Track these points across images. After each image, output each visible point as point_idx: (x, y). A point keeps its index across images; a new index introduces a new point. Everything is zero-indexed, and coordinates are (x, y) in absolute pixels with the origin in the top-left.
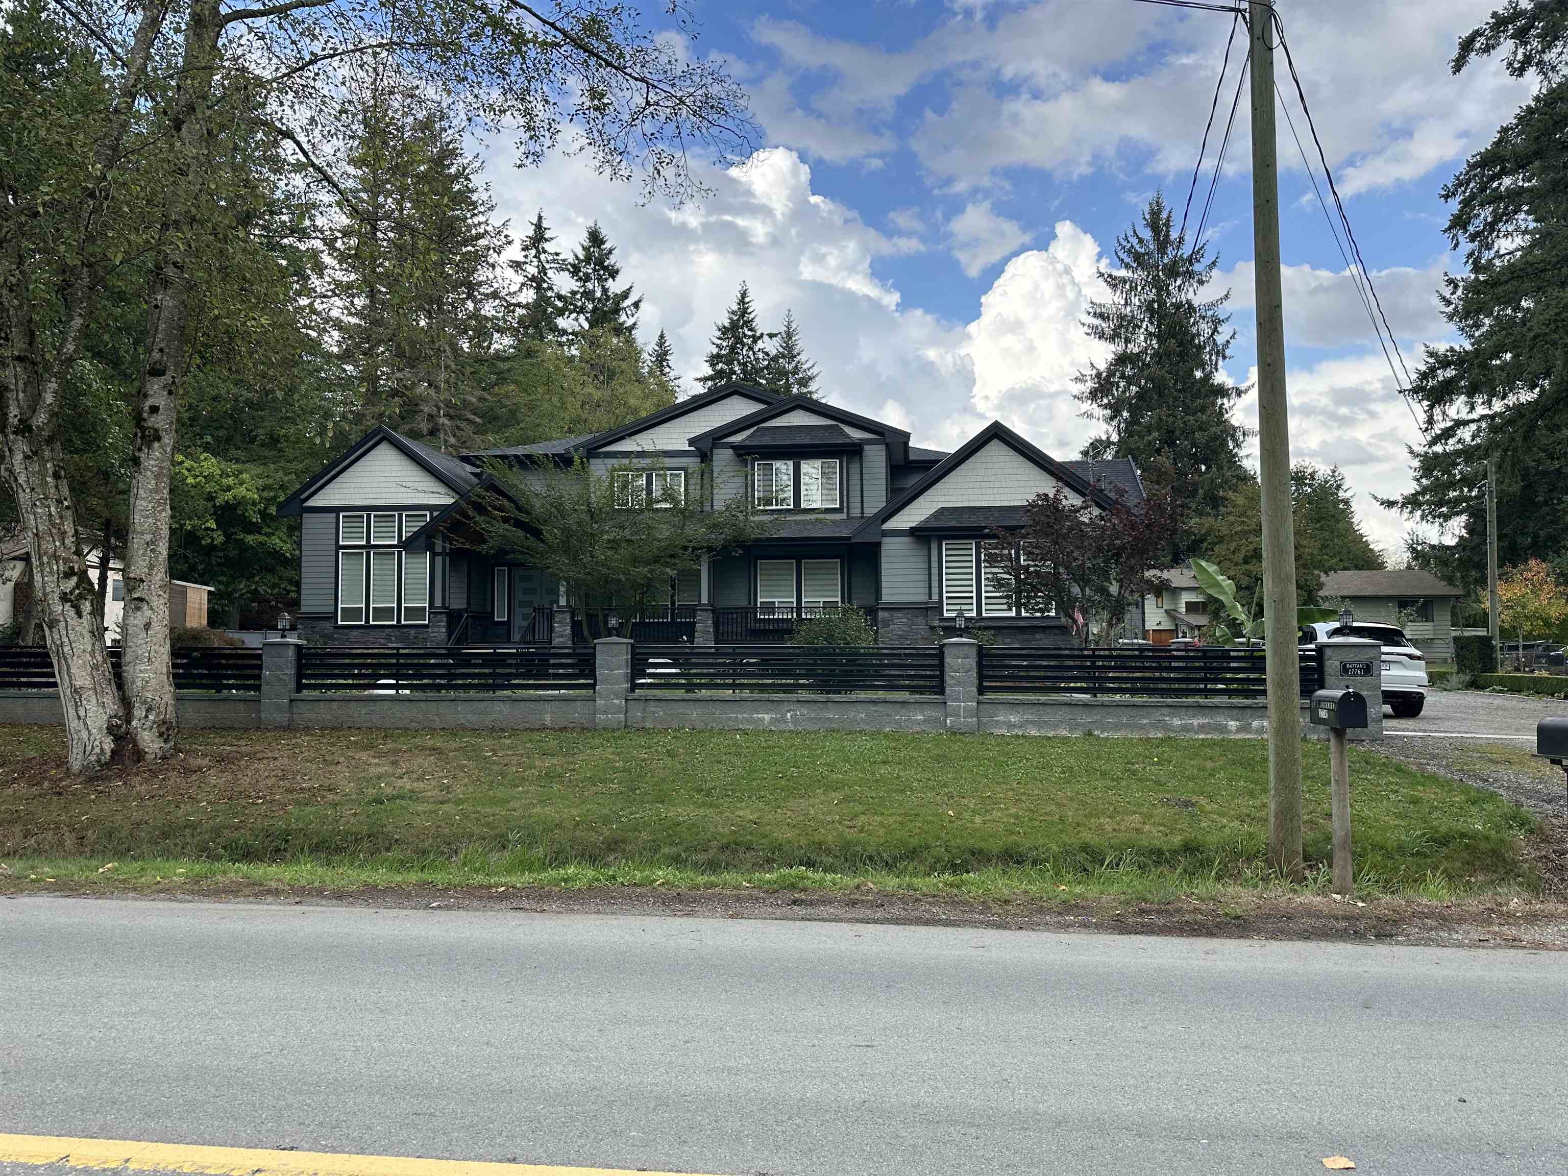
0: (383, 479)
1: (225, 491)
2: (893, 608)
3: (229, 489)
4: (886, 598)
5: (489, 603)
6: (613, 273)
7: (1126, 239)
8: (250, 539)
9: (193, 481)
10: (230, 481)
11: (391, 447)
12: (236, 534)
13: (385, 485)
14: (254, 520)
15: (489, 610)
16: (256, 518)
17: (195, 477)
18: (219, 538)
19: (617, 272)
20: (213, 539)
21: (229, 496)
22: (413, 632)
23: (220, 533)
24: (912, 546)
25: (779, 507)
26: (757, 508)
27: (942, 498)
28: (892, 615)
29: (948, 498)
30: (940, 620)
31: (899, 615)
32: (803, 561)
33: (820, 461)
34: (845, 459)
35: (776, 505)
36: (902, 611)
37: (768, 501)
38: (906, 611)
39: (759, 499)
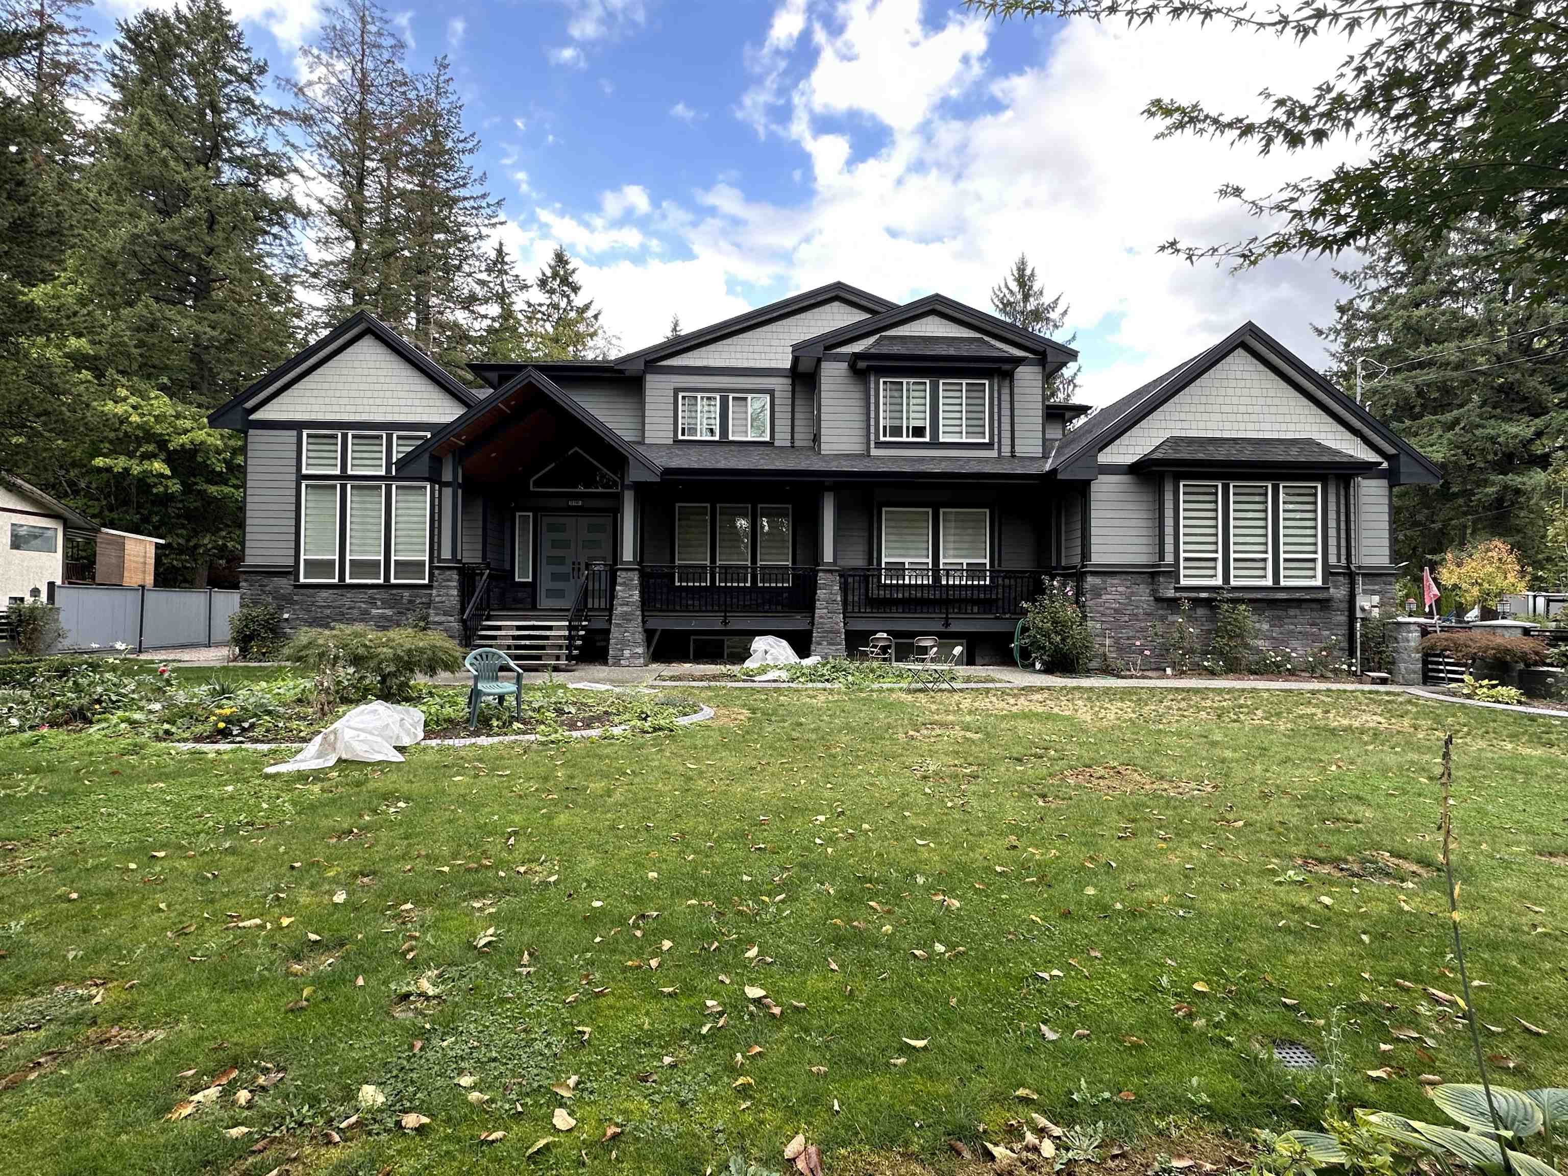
0: (366, 386)
1: (180, 434)
2: (1109, 572)
3: (186, 432)
4: (1096, 559)
5: (507, 558)
6: (576, 289)
7: (1000, 289)
8: (213, 490)
9: (138, 419)
10: (188, 424)
11: (377, 343)
12: (196, 484)
13: (369, 394)
14: (218, 469)
15: (507, 567)
16: (220, 467)
17: (142, 415)
18: (175, 487)
19: (579, 289)
20: (166, 487)
21: (184, 439)
22: (406, 594)
23: (175, 481)
24: (1132, 488)
25: (911, 439)
26: (882, 439)
27: (1171, 425)
28: (1104, 582)
29: (1179, 425)
30: (1177, 589)
31: (1116, 581)
32: (942, 511)
33: (964, 382)
34: (996, 381)
35: (908, 436)
36: (1118, 577)
37: (896, 431)
38: (1124, 577)
39: (885, 427)
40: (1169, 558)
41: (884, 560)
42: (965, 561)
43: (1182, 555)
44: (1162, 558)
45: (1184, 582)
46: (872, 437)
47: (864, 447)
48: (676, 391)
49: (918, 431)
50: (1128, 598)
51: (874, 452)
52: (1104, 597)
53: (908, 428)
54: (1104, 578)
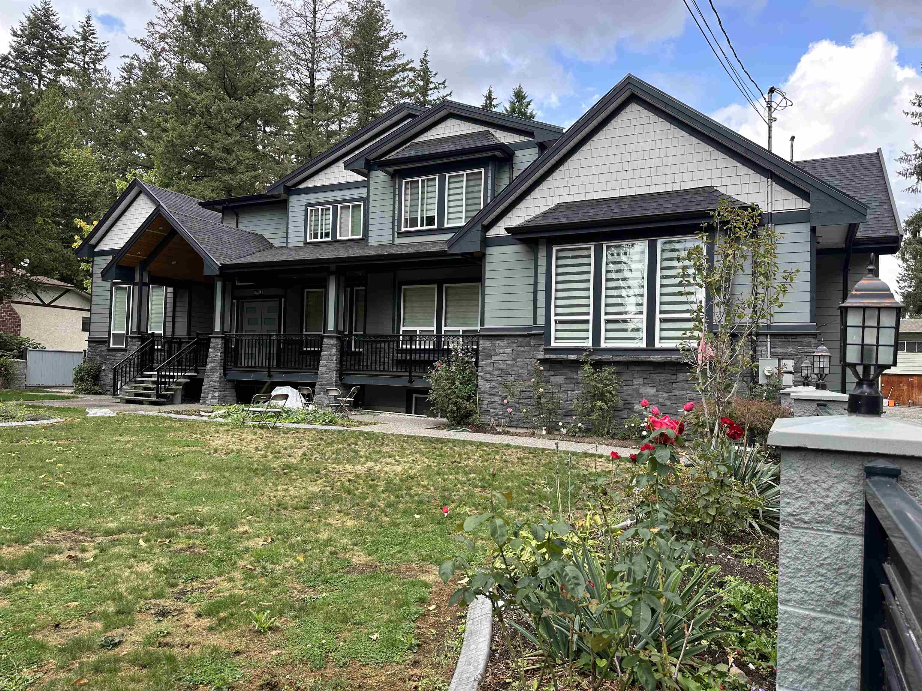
4: (490, 323)
24: (521, 257)
25: (425, 228)
26: (403, 229)
27: (560, 191)
28: (494, 345)
29: (566, 191)
30: (547, 351)
31: (502, 344)
32: (445, 286)
33: (465, 173)
34: (490, 168)
35: (422, 225)
36: (506, 339)
37: (413, 222)
38: (511, 339)
39: (406, 220)
40: (541, 321)
41: (402, 329)
42: (461, 329)
43: (553, 318)
44: (535, 322)
45: (554, 344)
46: (396, 230)
47: (390, 238)
48: (307, 206)
49: (430, 221)
50: (513, 359)
51: (398, 241)
52: (494, 358)
53: (422, 218)
54: (494, 341)
